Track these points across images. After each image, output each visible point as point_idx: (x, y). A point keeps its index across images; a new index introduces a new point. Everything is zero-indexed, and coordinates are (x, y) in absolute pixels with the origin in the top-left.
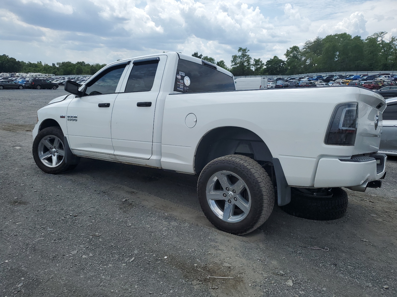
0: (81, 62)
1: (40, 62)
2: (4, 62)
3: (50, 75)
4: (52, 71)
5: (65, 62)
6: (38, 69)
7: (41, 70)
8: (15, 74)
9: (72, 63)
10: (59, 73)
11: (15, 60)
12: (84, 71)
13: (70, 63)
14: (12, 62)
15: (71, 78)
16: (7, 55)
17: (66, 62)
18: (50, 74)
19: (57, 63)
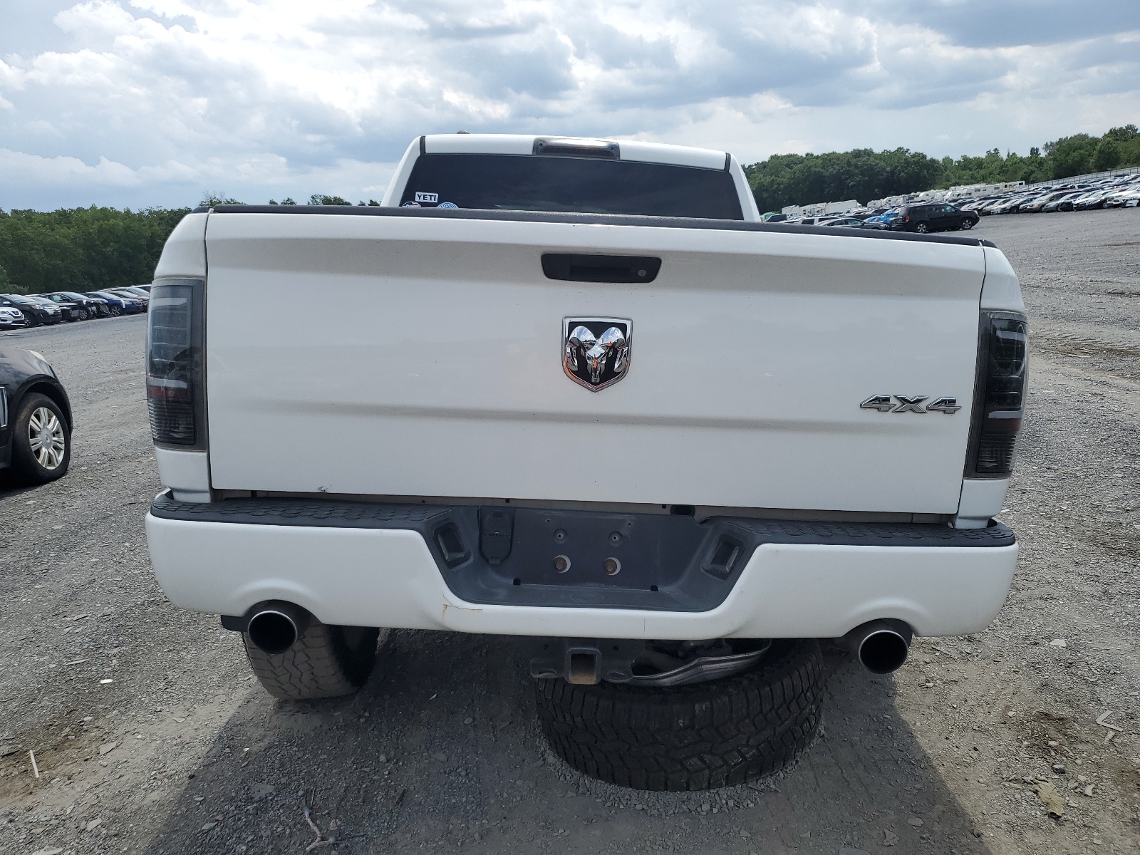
0: (1121, 129)
1: (996, 150)
2: (896, 167)
3: (1010, 185)
4: (1021, 174)
5: (1067, 138)
6: (983, 172)
7: (991, 173)
8: (918, 196)
9: (1091, 136)
10: (1039, 176)
11: (924, 157)
12: (1123, 156)
13: (1083, 137)
14: (916, 163)
15: (1069, 187)
16: (905, 148)
17: (1069, 137)
18: (1010, 183)
19: (1046, 145)
